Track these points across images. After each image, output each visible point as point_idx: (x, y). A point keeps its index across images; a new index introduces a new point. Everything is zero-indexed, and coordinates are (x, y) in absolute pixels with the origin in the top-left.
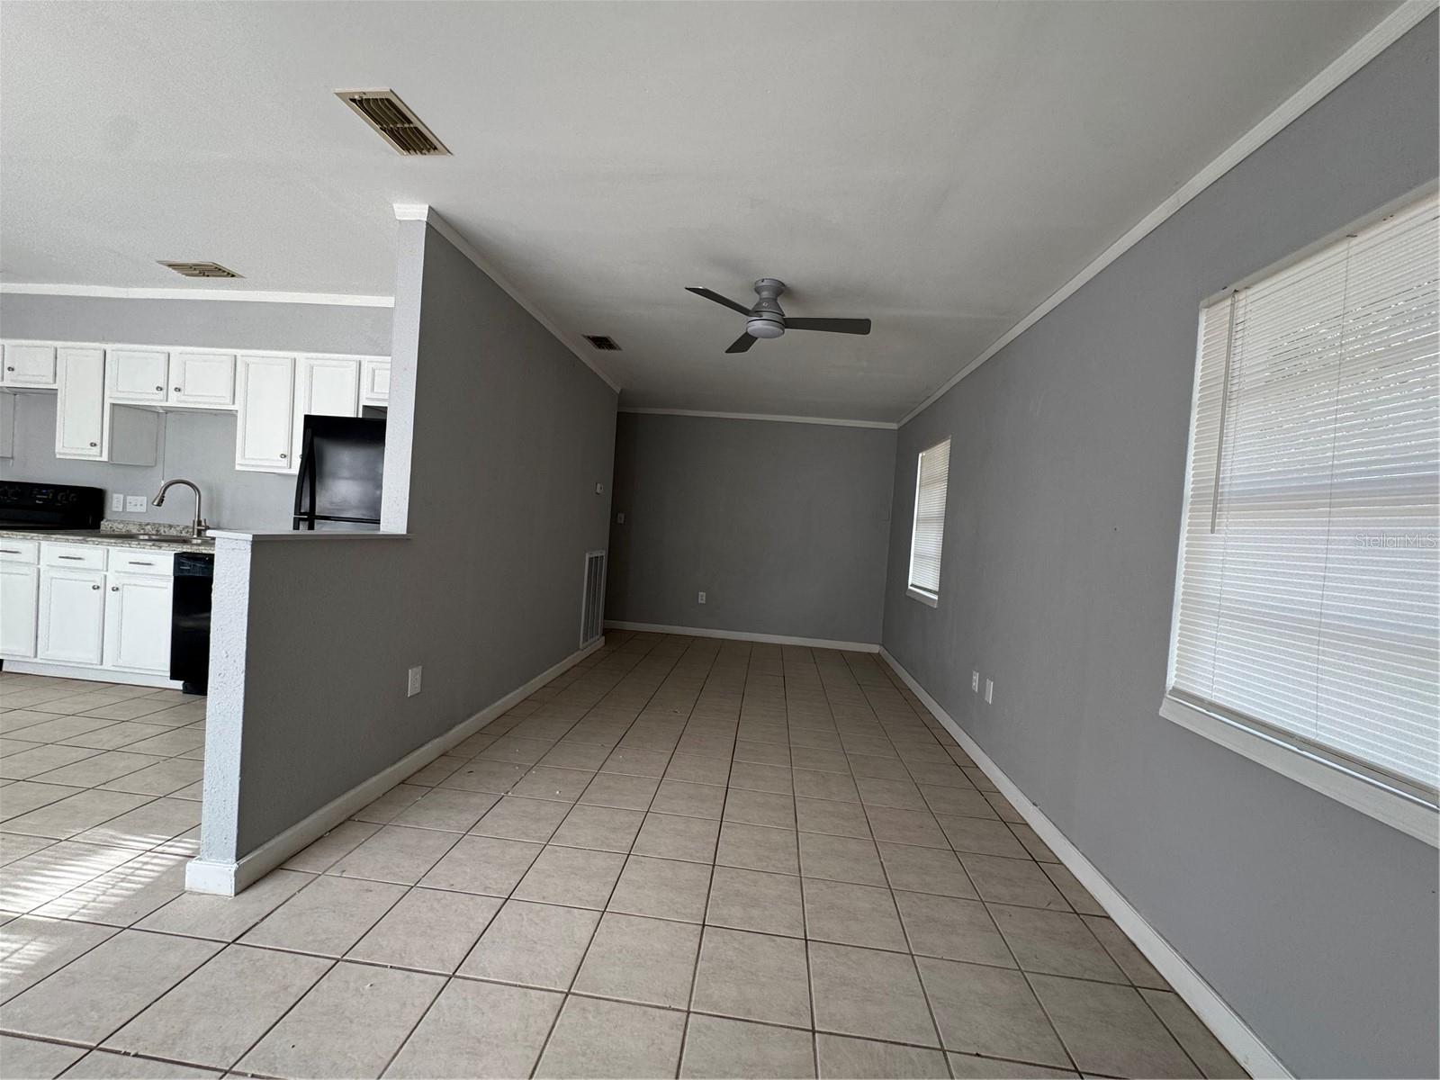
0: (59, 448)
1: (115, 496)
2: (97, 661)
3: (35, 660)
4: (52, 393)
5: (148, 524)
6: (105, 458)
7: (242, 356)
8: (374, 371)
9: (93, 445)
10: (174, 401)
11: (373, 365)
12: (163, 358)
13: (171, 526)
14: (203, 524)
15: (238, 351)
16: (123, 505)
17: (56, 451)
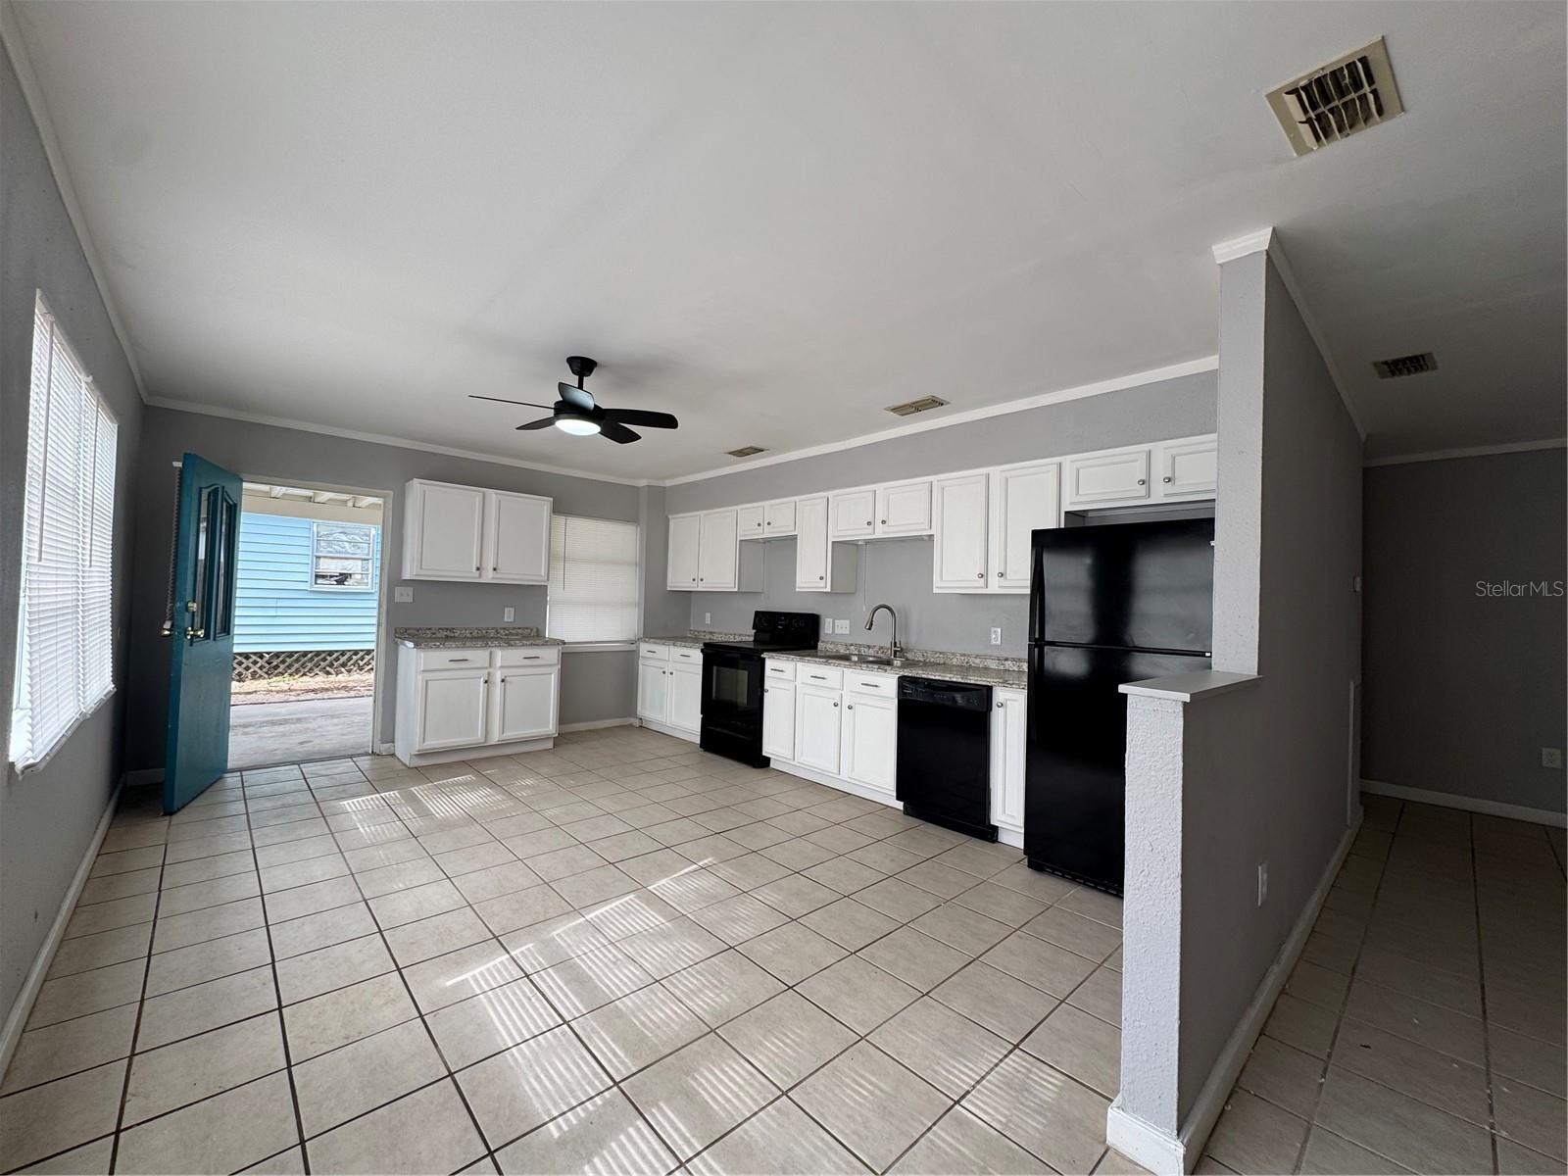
0: (798, 584)
1: (827, 620)
2: (836, 771)
3: (794, 763)
4: (794, 538)
5: (852, 645)
6: (828, 589)
7: (938, 481)
8: (1078, 470)
9: (821, 578)
10: (880, 532)
11: (1078, 464)
12: (871, 494)
13: (869, 647)
14: (898, 645)
15: (934, 477)
16: (835, 629)
17: (797, 585)
